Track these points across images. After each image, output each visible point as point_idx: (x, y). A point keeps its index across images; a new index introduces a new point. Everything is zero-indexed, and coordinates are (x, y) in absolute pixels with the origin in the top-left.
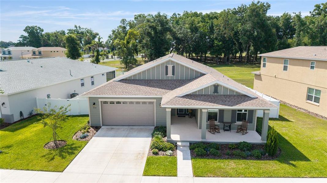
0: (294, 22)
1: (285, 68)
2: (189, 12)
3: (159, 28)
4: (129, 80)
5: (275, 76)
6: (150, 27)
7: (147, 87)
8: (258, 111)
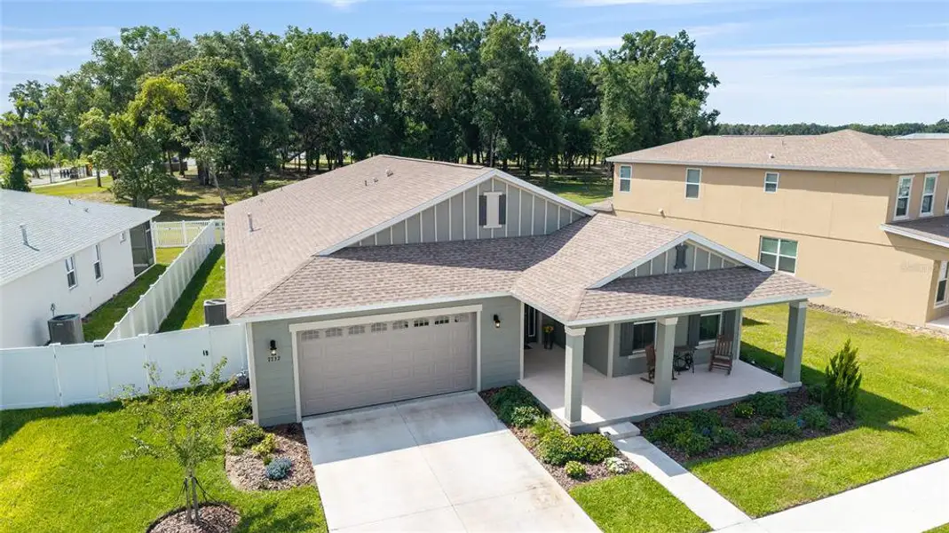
0: (596, 76)
1: (692, 191)
2: (304, 30)
3: (247, 73)
4: (364, 249)
5: (662, 212)
6: (221, 71)
7: (440, 268)
8: (745, 309)
